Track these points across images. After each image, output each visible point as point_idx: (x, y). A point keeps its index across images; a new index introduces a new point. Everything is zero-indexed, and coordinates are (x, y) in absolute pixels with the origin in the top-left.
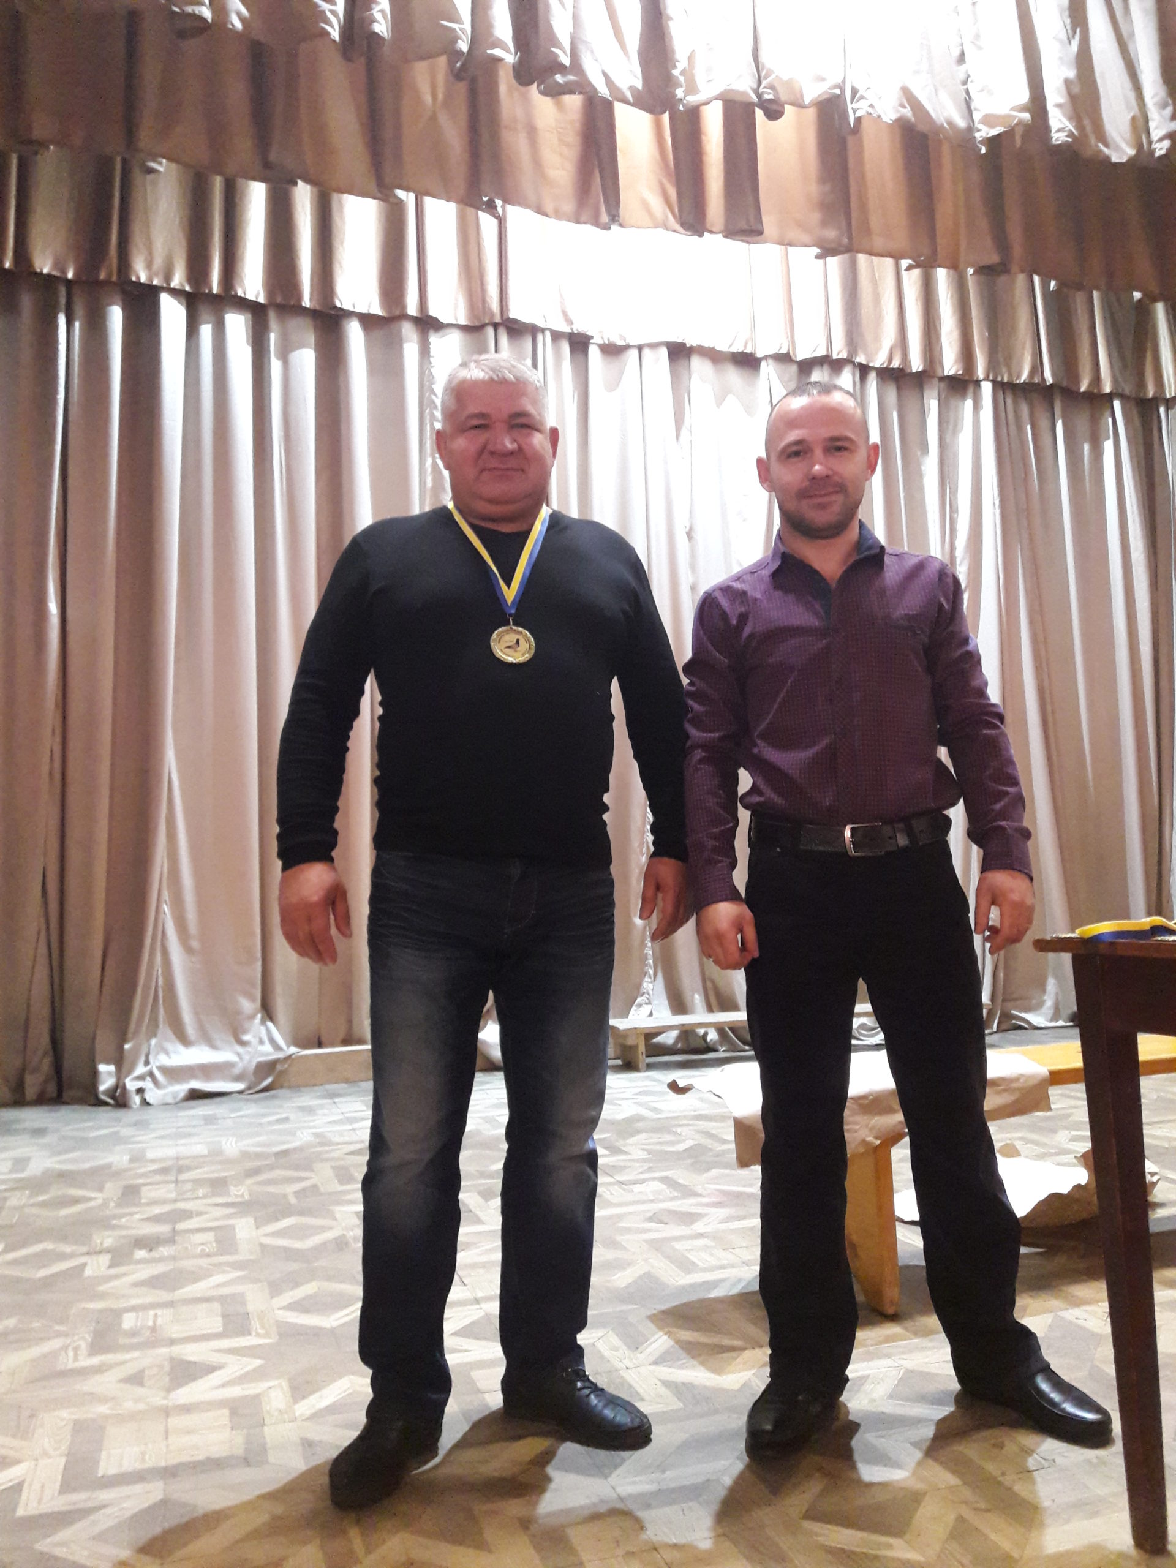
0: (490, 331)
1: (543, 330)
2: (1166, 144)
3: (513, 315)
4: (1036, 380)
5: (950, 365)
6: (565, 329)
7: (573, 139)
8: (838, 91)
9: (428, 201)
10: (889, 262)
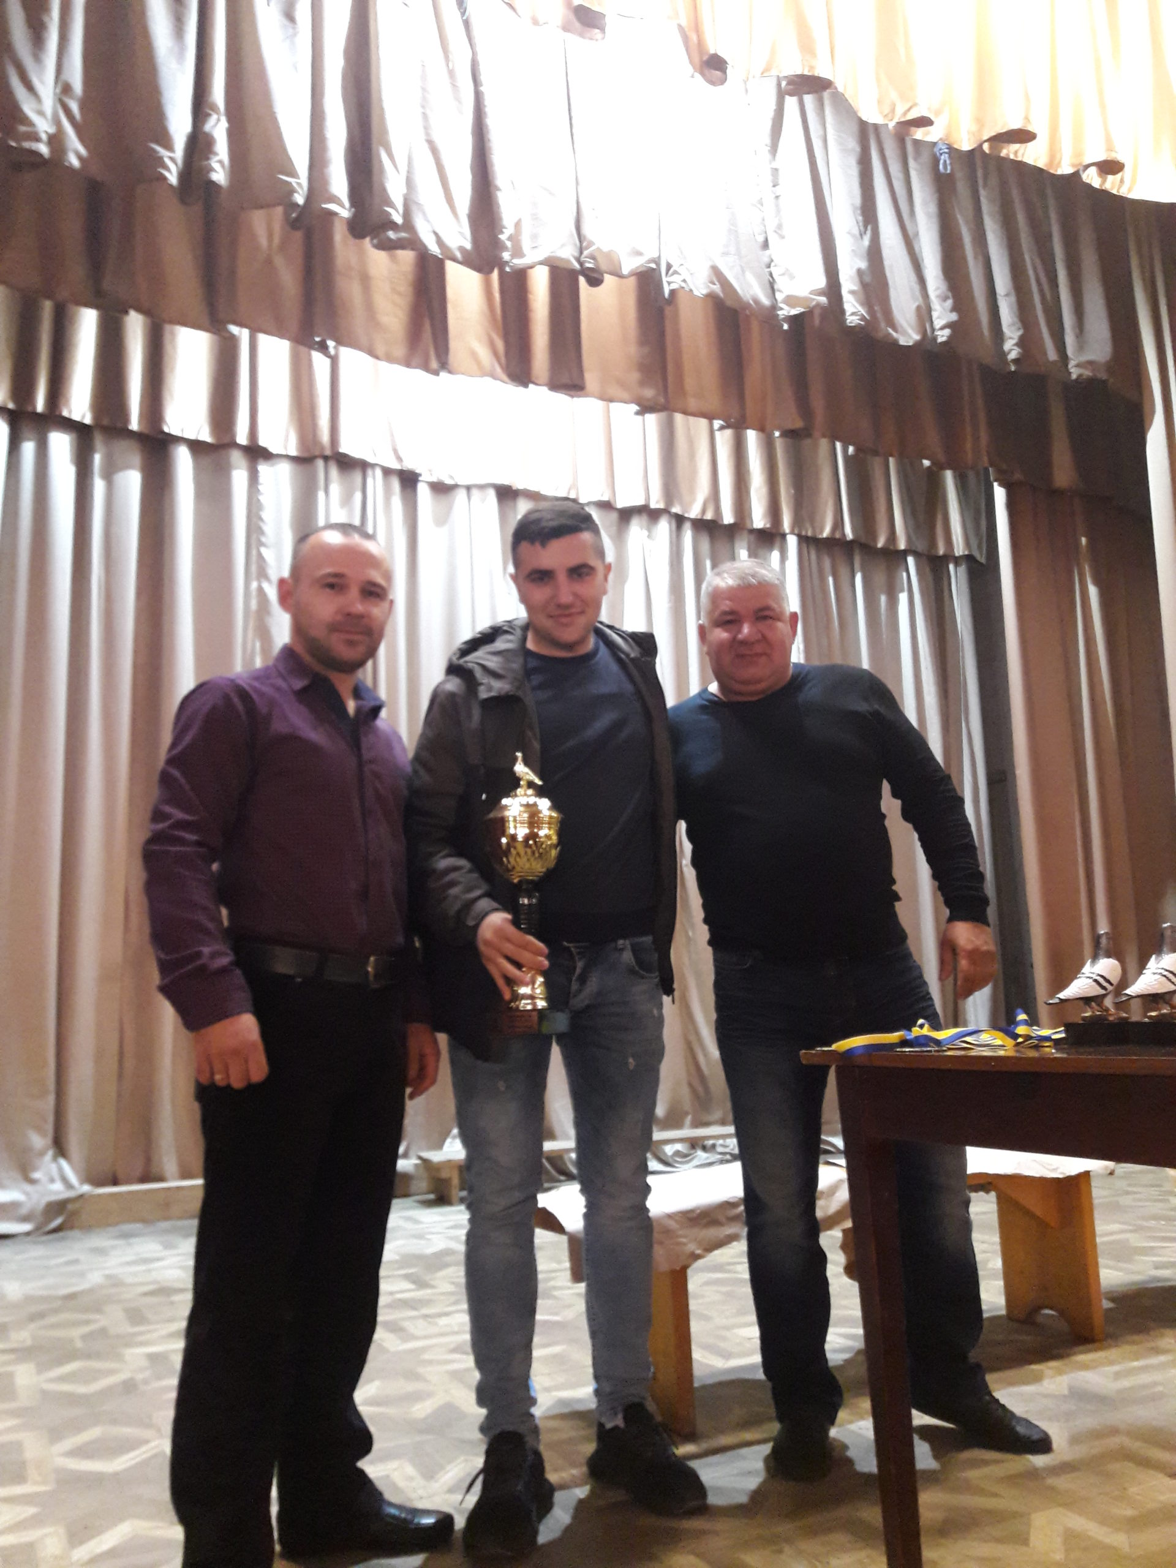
0: (320, 463)
1: (373, 466)
2: (947, 332)
3: (344, 449)
4: (838, 535)
5: (759, 519)
6: (396, 466)
7: (405, 288)
8: (653, 266)
9: (263, 339)
10: (703, 422)
